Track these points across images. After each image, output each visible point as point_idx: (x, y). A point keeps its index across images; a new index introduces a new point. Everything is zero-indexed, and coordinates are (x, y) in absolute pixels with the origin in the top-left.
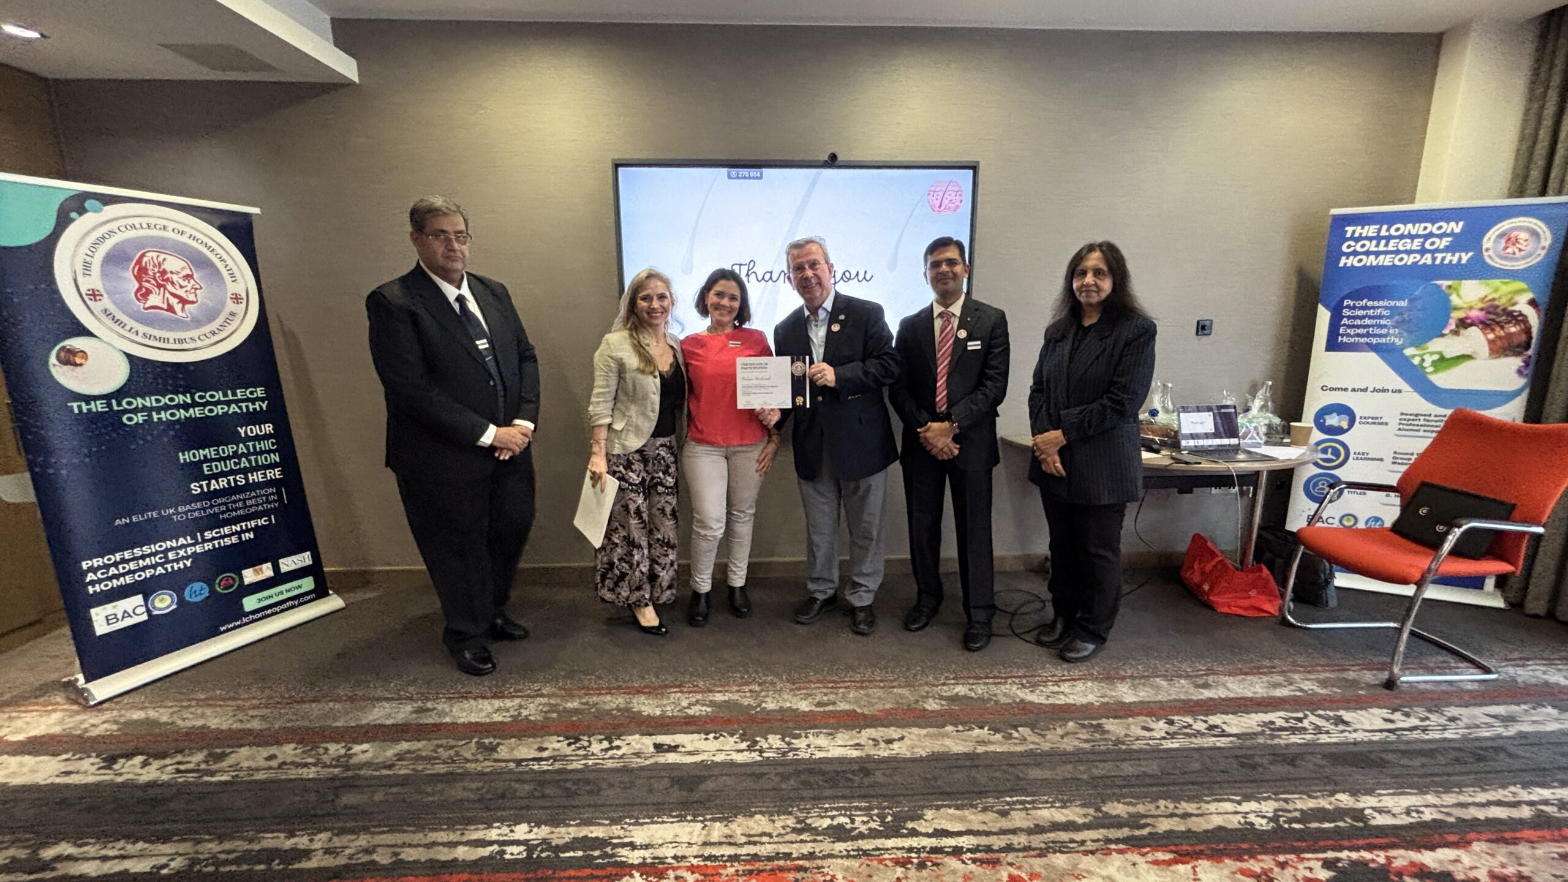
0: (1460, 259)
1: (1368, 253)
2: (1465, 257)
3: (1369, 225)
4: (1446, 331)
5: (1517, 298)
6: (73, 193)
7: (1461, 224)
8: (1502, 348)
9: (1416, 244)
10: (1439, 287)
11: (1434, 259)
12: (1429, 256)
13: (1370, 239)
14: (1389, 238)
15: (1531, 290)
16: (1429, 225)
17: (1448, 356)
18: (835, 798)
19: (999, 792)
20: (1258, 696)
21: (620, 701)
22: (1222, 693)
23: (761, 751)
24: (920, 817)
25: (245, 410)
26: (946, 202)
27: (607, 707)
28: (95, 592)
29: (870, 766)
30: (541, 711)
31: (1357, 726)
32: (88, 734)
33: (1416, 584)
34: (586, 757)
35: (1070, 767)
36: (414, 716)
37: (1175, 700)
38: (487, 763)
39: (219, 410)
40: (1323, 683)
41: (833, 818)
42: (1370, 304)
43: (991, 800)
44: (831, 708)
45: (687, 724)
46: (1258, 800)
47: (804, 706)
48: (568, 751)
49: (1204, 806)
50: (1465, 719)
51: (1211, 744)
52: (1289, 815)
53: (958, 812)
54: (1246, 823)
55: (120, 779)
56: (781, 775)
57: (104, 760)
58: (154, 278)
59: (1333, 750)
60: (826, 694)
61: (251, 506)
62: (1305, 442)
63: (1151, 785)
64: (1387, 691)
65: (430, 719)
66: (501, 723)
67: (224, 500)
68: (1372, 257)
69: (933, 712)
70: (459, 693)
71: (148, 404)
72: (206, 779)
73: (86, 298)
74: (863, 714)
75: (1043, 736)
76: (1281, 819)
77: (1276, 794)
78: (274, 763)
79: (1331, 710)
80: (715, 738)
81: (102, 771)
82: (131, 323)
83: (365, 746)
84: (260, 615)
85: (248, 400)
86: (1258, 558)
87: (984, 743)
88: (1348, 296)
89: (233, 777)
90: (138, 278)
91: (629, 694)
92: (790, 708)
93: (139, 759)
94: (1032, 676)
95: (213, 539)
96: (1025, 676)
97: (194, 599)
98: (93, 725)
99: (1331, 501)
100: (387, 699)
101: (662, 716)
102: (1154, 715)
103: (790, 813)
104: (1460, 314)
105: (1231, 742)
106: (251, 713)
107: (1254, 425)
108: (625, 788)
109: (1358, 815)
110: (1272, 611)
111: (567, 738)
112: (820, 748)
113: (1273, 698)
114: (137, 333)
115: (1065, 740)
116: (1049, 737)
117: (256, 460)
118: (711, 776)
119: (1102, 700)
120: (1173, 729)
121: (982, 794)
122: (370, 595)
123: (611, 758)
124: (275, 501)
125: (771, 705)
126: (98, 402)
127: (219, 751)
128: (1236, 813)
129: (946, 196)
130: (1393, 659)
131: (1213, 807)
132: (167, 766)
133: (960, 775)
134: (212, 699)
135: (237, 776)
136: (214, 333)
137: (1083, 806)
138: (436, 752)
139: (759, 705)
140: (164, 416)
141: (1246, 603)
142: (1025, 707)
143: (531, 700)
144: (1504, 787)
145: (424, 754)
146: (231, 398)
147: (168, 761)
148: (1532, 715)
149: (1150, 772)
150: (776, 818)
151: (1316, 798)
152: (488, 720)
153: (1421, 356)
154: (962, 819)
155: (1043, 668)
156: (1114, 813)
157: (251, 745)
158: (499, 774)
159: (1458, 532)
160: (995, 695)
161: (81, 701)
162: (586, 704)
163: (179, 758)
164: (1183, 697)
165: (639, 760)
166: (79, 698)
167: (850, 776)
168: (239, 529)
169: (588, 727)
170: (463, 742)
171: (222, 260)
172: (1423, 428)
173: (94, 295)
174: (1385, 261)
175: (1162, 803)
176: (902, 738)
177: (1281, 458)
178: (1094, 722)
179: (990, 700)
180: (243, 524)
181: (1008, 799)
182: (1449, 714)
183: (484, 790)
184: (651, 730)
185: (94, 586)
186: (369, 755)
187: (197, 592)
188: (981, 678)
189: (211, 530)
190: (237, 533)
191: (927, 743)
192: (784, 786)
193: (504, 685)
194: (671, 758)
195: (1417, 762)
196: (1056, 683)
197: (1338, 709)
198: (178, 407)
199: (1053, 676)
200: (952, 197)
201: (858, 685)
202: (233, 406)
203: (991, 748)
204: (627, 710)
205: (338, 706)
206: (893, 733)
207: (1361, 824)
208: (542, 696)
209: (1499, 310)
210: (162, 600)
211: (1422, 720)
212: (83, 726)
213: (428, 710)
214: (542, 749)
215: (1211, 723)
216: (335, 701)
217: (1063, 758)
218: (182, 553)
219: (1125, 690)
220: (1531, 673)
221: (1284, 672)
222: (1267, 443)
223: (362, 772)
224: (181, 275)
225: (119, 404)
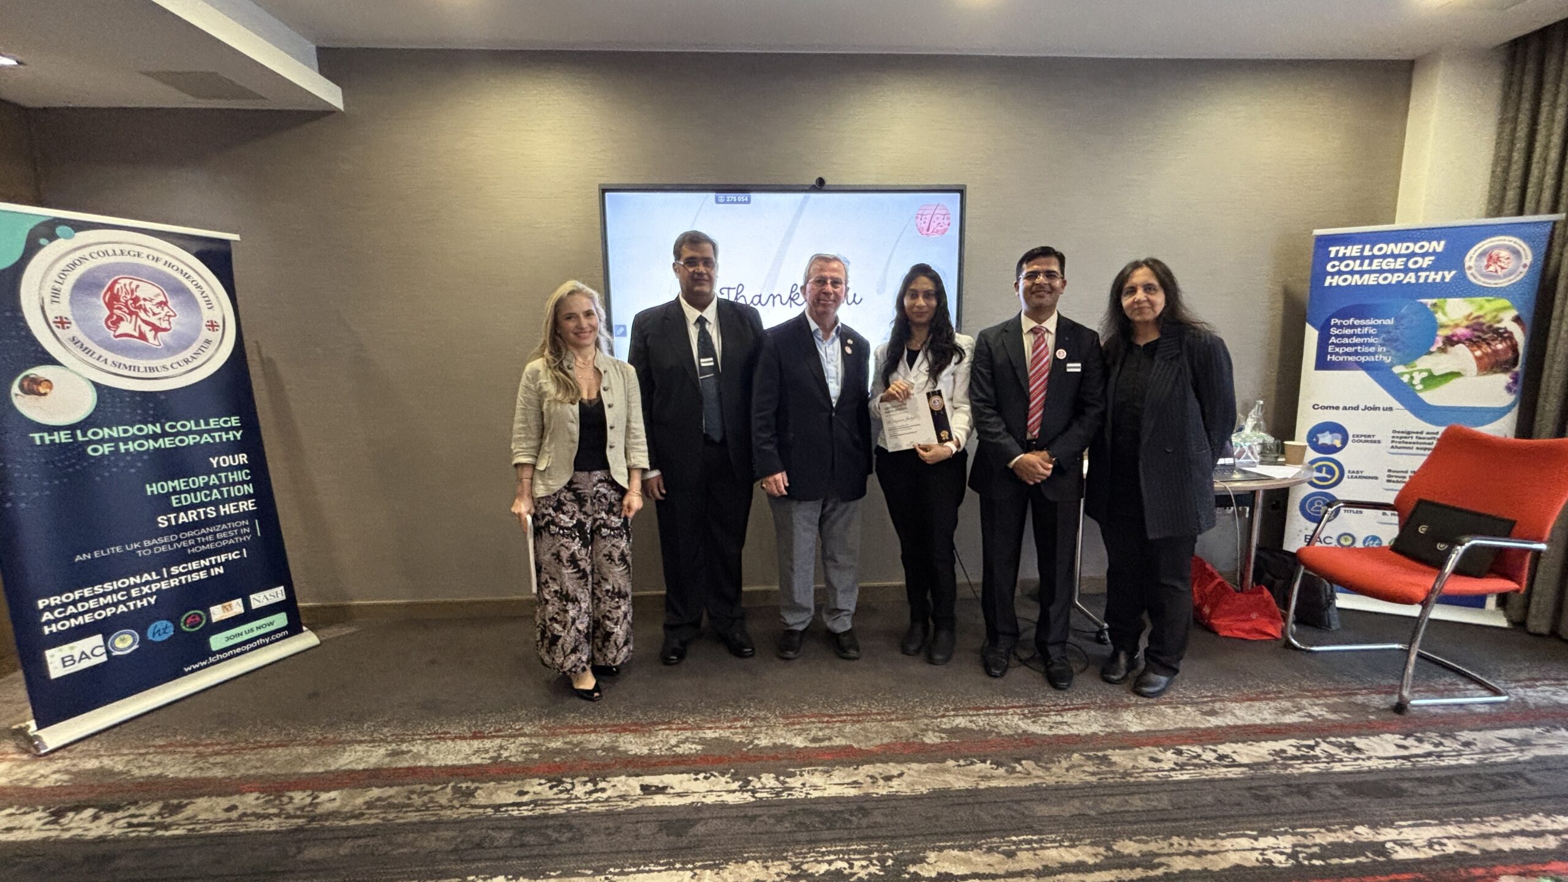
0: (1443, 277)
1: (1352, 273)
2: (1449, 276)
3: (1354, 244)
4: (1433, 349)
5: (1502, 315)
6: (44, 219)
7: (1443, 243)
8: (1490, 365)
9: (1399, 264)
10: (1424, 305)
11: (1418, 278)
12: (1412, 275)
13: (1354, 259)
14: (1372, 258)
15: (1515, 305)
16: (1411, 245)
17: (1437, 373)
18: (833, 841)
19: (1004, 830)
20: (1267, 722)
21: (605, 739)
22: (1230, 720)
23: (754, 791)
24: (922, 860)
25: (217, 440)
26: (933, 225)
27: (591, 747)
28: (51, 632)
29: (867, 805)
30: (523, 752)
31: (1368, 754)
32: (36, 786)
33: (1421, 603)
34: (568, 801)
35: (1076, 803)
36: (387, 760)
37: (1182, 729)
38: (462, 810)
39: (190, 440)
40: (1333, 709)
41: (830, 863)
42: (1357, 322)
43: (994, 840)
44: (826, 743)
45: (677, 763)
46: (1275, 835)
47: (799, 742)
48: (550, 794)
49: (1218, 841)
50: (1479, 745)
51: (1222, 776)
52: (1308, 851)
53: (962, 854)
54: (1265, 860)
55: (66, 835)
56: (775, 816)
57: (53, 814)
58: (127, 306)
59: (1349, 779)
60: (821, 729)
61: (221, 540)
62: (1299, 461)
63: (1163, 820)
64: (1397, 716)
65: (404, 763)
66: (479, 765)
67: (193, 533)
68: (1357, 277)
69: (932, 746)
70: (435, 733)
71: (115, 435)
72: (159, 833)
73: (53, 325)
74: (860, 750)
75: (1048, 769)
76: (1301, 856)
77: (1293, 828)
78: (234, 815)
79: (1341, 736)
80: (706, 778)
81: (48, 827)
82: (100, 351)
83: (333, 794)
84: (228, 654)
85: (222, 429)
86: (1258, 578)
87: (984, 778)
88: (1334, 316)
89: (189, 830)
90: (110, 306)
91: (615, 731)
92: (783, 745)
93: (90, 812)
94: (1034, 706)
95: (180, 574)
96: (1027, 706)
97: (158, 639)
98: (42, 776)
99: (1328, 521)
100: (360, 742)
101: (650, 756)
102: (1162, 746)
103: (785, 859)
104: (1446, 332)
105: (1242, 773)
106: (211, 760)
107: (1248, 444)
108: (610, 834)
109: (1379, 848)
110: (1275, 634)
111: (549, 781)
112: (815, 787)
113: (1279, 724)
114: (106, 361)
115: (1071, 773)
116: (1054, 770)
117: (229, 491)
118: (701, 819)
119: (1107, 730)
120: (1181, 759)
121: (986, 833)
122: (346, 631)
123: (595, 801)
124: (247, 534)
125: (764, 742)
126: (62, 433)
127: (175, 802)
128: (1253, 849)
129: (934, 219)
130: (1402, 682)
131: (1228, 844)
132: (117, 820)
133: (963, 813)
134: (171, 745)
135: (193, 829)
136: (187, 361)
137: (1092, 844)
138: (410, 799)
139: (751, 742)
140: (132, 446)
141: (1247, 626)
142: (1028, 739)
143: (512, 740)
144: (1526, 815)
145: (396, 802)
146: (203, 427)
147: (119, 814)
148: (1548, 738)
149: (1161, 806)
150: (770, 864)
151: (1335, 831)
152: (465, 763)
153: (1411, 373)
154: (967, 862)
155: (1044, 697)
156: (1126, 852)
157: (210, 795)
158: (475, 821)
159: (1460, 549)
160: (997, 727)
161: (32, 749)
162: (570, 743)
163: (133, 810)
164: (1189, 725)
165: (625, 803)
166: (29, 746)
167: (847, 816)
168: (208, 564)
169: (571, 768)
170: (440, 787)
171: (198, 287)
172: (1415, 446)
173: (62, 323)
174: (1370, 280)
175: (1175, 840)
176: (901, 775)
177: (1278, 477)
178: (1100, 754)
179: (991, 732)
180: (213, 559)
181: (1014, 838)
182: (1463, 739)
183: (459, 840)
184: (638, 771)
185: (50, 626)
186: (337, 804)
187: (161, 630)
188: (982, 709)
189: (179, 565)
190: (207, 568)
191: (928, 779)
192: (778, 828)
193: (484, 725)
194: (659, 800)
195: (1435, 790)
196: (1059, 713)
197: (1350, 736)
198: (147, 437)
199: (1055, 705)
200: (941, 221)
201: (855, 718)
202: (206, 435)
203: (994, 783)
204: (614, 749)
205: (306, 751)
206: (893, 769)
207: (1381, 859)
208: (524, 735)
209: (1484, 327)
210: (123, 640)
211: (1436, 745)
212: (32, 777)
213: (403, 753)
214: (522, 793)
215: (1220, 752)
216: (304, 744)
217: (1071, 793)
218: (146, 590)
219: (1130, 719)
220: (1541, 694)
221: (1291, 697)
222: (1262, 463)
223: (327, 824)
224: (155, 302)
225: (84, 435)
